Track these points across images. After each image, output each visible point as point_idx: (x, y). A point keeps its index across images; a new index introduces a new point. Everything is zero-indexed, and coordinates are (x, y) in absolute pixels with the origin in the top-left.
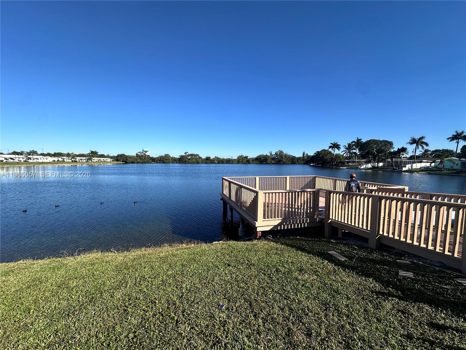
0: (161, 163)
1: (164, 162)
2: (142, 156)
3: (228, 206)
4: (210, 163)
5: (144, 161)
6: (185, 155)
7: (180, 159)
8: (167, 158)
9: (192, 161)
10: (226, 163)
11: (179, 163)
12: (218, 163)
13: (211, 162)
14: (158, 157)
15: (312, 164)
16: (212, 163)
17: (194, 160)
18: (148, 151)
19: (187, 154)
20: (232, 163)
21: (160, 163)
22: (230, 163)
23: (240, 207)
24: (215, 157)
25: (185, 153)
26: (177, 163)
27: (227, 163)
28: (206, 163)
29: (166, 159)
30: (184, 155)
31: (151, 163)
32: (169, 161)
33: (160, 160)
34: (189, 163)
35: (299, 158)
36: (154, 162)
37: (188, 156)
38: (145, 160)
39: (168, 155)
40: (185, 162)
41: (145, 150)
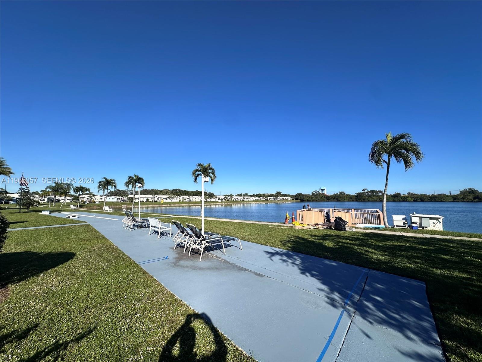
0: (335, 201)
1: (338, 200)
2: (317, 194)
4: (400, 201)
5: (319, 199)
6: (364, 192)
7: (357, 196)
8: (341, 195)
9: (372, 199)
10: (428, 201)
11: (355, 201)
12: (414, 201)
13: (401, 200)
14: (333, 196)
16: (404, 201)
17: (375, 198)
18: (325, 190)
19: (366, 191)
20: (441, 201)
21: (334, 201)
24: (409, 193)
25: (364, 190)
26: (353, 201)
27: (431, 201)
28: (394, 201)
29: (340, 197)
30: (363, 192)
31: (325, 201)
32: (344, 199)
33: (334, 198)
34: (369, 201)
36: (328, 200)
37: (368, 192)
38: (320, 199)
39: (343, 192)
40: (364, 200)
41: (322, 188)
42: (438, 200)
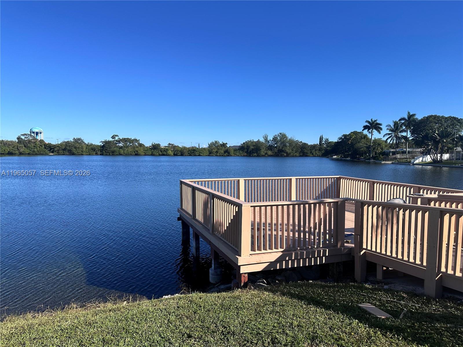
0: (67, 155)
1: (72, 153)
2: (29, 141)
3: (191, 230)
4: (160, 155)
5: (34, 151)
6: (113, 140)
7: (103, 147)
8: (77, 145)
9: (126, 152)
10: (188, 156)
11: (100, 154)
12: (175, 155)
13: (161, 153)
14: (61, 144)
15: (335, 157)
16: (163, 155)
17: (130, 150)
18: (41, 133)
19: (117, 138)
20: (199, 155)
21: (64, 154)
22: (196, 156)
23: (211, 231)
24: (170, 144)
25: (113, 137)
26: (96, 154)
27: (190, 155)
28: (152, 155)
29: (75, 148)
30: (111, 139)
31: (46, 154)
32: (82, 152)
33: (64, 150)
34: (120, 154)
35: (314, 147)
36: (52, 152)
37: (119, 141)
38: (36, 150)
39: (79, 139)
40: (113, 153)
41: (36, 130)
42: (197, 154)
